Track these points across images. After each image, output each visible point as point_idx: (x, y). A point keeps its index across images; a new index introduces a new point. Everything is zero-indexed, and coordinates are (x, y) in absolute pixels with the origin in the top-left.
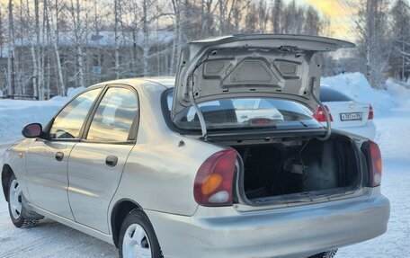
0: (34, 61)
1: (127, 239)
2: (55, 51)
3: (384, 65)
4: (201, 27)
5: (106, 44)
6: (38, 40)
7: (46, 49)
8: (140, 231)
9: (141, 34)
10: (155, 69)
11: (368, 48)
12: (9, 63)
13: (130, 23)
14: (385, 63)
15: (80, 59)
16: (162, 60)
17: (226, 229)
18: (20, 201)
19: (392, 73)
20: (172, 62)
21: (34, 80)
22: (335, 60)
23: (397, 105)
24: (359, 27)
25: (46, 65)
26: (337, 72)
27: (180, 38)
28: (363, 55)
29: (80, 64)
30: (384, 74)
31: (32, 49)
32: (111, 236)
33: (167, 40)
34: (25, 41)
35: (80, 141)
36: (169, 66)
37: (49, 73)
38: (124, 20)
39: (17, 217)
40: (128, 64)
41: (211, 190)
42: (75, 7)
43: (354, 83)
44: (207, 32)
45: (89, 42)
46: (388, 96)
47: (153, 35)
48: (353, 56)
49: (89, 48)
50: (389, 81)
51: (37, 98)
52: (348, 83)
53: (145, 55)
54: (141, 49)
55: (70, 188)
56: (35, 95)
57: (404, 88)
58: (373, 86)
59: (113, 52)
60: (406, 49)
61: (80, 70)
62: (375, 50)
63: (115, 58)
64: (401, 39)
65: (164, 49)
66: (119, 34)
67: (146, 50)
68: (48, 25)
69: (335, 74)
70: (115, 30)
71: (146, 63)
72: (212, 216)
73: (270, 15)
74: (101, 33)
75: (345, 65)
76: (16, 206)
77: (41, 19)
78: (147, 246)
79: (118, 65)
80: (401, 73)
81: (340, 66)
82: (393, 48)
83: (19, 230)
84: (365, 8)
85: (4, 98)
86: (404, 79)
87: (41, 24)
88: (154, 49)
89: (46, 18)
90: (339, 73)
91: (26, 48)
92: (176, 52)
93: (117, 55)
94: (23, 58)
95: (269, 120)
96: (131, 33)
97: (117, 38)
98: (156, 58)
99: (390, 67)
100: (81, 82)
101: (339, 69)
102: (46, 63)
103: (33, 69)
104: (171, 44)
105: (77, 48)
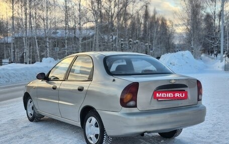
0: (25, 44)
1: (88, 123)
2: (35, 40)
3: (200, 47)
4: (108, 28)
5: (60, 36)
6: (26, 34)
7: (30, 38)
8: (94, 120)
9: (78, 31)
10: (85, 49)
11: (192, 39)
12: (12, 45)
13: (72, 26)
14: (201, 46)
15: (48, 43)
16: (88, 44)
17: (134, 118)
18: (33, 109)
19: (204, 52)
20: (94, 45)
21: (24, 54)
22: (175, 45)
23: (207, 67)
24: (188, 28)
25: (30, 47)
26: (176, 50)
27: (97, 33)
28: (190, 42)
29: (48, 46)
30: (200, 52)
31: (24, 39)
32: (80, 123)
33: (91, 34)
34: (20, 35)
35: (64, 81)
36: (92, 47)
37: (31, 51)
38: (69, 24)
39: (31, 117)
40: (71, 46)
41: (128, 101)
42: (45, 18)
43: (186, 56)
44: (111, 31)
45: (52, 35)
46: (202, 63)
47: (84, 32)
48: (184, 43)
49: (52, 38)
50: (203, 55)
51: (26, 63)
52: (182, 56)
53: (80, 42)
54: (78, 39)
55: (60, 102)
56: (25, 61)
57: (211, 59)
58: (195, 57)
59: (64, 40)
60: (211, 39)
61: (48, 49)
62: (196, 39)
63: (65, 43)
64: (209, 34)
65: (89, 39)
66: (67, 31)
67: (81, 39)
68: (31, 27)
69: (175, 52)
70: (65, 29)
71: (80, 46)
72: (128, 112)
73: (143, 22)
74: (58, 31)
75: (181, 47)
76: (30, 111)
77: (28, 24)
78: (97, 127)
79: (66, 47)
80: (209, 52)
81: (177, 48)
82: (205, 39)
83: (32, 123)
84: (190, 18)
85: (10, 63)
86: (210, 54)
87: (28, 26)
88: (84, 39)
89: (30, 23)
90: (178, 51)
91: (21, 38)
92: (96, 40)
93: (66, 41)
94: (19, 43)
95: (151, 71)
96: (73, 31)
97: (66, 33)
98: (85, 43)
99: (203, 48)
100: (48, 55)
101: (178, 49)
102: (30, 45)
103: (24, 49)
104: (93, 36)
105: (46, 38)
